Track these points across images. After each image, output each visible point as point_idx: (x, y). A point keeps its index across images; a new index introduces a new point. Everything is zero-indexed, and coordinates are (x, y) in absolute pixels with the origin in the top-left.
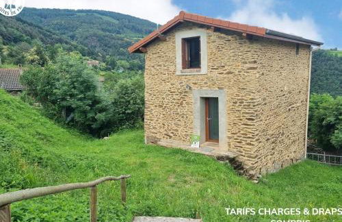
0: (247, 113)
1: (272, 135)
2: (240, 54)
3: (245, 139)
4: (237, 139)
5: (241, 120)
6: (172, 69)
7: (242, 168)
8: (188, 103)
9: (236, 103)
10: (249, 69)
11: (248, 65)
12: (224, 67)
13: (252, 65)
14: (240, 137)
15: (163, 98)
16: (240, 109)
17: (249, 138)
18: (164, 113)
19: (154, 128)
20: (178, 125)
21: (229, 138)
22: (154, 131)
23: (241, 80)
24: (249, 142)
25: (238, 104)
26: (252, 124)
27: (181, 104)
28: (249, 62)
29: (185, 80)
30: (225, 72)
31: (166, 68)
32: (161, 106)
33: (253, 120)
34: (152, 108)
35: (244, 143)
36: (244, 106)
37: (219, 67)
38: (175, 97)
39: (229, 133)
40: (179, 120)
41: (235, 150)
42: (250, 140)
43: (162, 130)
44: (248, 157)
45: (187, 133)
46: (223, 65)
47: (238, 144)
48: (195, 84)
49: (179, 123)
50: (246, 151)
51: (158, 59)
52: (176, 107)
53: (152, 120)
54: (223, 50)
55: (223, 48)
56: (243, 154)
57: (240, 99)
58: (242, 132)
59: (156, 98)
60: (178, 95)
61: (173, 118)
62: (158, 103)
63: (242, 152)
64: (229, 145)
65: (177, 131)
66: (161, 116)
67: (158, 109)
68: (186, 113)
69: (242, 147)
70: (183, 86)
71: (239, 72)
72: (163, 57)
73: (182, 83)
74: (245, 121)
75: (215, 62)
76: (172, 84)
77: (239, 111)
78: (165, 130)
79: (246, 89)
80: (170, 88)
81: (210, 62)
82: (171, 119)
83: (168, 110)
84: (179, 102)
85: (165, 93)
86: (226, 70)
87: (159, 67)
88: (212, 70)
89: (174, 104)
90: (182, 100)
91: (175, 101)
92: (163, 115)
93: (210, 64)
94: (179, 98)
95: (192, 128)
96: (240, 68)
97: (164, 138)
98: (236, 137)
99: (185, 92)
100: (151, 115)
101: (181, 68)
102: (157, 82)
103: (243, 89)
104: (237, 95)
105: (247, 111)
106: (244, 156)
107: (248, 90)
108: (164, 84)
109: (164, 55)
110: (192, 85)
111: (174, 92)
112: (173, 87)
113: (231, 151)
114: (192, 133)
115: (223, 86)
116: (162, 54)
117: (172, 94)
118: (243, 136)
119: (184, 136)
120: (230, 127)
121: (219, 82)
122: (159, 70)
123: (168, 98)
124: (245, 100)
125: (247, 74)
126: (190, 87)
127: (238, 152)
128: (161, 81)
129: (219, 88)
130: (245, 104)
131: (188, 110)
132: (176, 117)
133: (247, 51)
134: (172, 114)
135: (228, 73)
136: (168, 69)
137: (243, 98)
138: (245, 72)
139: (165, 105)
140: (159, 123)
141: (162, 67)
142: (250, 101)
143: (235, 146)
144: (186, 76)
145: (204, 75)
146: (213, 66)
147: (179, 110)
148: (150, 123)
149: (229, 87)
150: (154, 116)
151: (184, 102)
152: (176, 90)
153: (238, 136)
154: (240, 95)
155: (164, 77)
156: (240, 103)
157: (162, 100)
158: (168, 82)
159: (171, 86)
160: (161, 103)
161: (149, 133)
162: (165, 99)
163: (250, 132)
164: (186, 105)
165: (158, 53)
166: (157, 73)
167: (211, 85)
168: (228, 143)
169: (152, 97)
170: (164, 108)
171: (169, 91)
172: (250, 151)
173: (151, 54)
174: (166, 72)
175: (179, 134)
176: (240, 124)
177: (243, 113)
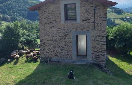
2: (98, 13)
3: (101, 54)
4: (96, 54)
5: (99, 45)
6: (58, 20)
8: (69, 39)
9: (96, 37)
10: (103, 20)
11: (103, 19)
12: (90, 19)
14: (98, 53)
15: (53, 36)
16: (98, 40)
17: (103, 53)
18: (54, 44)
19: (47, 52)
20: (63, 49)
21: (92, 54)
22: (47, 54)
23: (99, 26)
24: (103, 55)
25: (97, 37)
27: (65, 39)
28: (103, 17)
29: (67, 26)
30: (90, 22)
31: (54, 20)
32: (51, 40)
34: (45, 41)
35: (100, 55)
36: (100, 38)
37: (87, 19)
38: (60, 35)
40: (64, 47)
41: (96, 59)
43: (52, 53)
44: (103, 62)
45: (68, 54)
47: (97, 57)
48: (73, 28)
50: (101, 59)
52: (62, 40)
53: (45, 48)
54: (89, 11)
55: (89, 10)
56: (100, 61)
57: (98, 35)
58: (99, 50)
59: (48, 36)
60: (62, 34)
61: (59, 46)
62: (49, 38)
63: (99, 60)
64: (93, 57)
65: (62, 53)
66: (52, 45)
67: (49, 42)
68: (67, 43)
69: (99, 58)
70: (65, 29)
71: (98, 22)
72: (52, 14)
73: (65, 28)
74: (101, 45)
75: (85, 17)
76: (58, 29)
77: (98, 41)
78: (55, 53)
79: (102, 30)
80: (57, 31)
81: (82, 17)
82: (58, 47)
83: (56, 42)
84: (63, 38)
85: (54, 33)
86: (91, 21)
87: (49, 19)
88: (83, 21)
89: (60, 39)
90: (65, 37)
91: (60, 38)
92: (53, 45)
93: (82, 18)
94: (63, 36)
95: (71, 51)
96: (99, 20)
97: (54, 57)
98: (96, 53)
99: (67, 33)
100: (44, 46)
101: (64, 20)
102: (48, 27)
103: (100, 30)
104: (97, 33)
105: (102, 41)
106: (100, 62)
107: (103, 31)
108: (53, 28)
109: (53, 13)
110: (71, 29)
111: (60, 33)
112: (59, 30)
113: (93, 60)
114: (71, 53)
115: (89, 29)
116: (51, 12)
117: (59, 34)
118: (100, 52)
119: (66, 55)
120: (93, 49)
121: (87, 27)
122: (50, 21)
123: (56, 36)
124: (101, 35)
125: (102, 23)
126: (70, 30)
127: (97, 60)
128: (51, 27)
129: (87, 30)
130: (101, 37)
131: (69, 42)
132: (61, 46)
133: (102, 12)
134: (59, 45)
135: (92, 23)
136: (56, 20)
137: (100, 34)
138: (101, 22)
139: (54, 40)
140: (51, 50)
141: (52, 19)
142: (103, 36)
143: (96, 57)
144: (68, 24)
145: (79, 24)
146: (83, 19)
147: (63, 42)
148: (44, 50)
149: (93, 29)
150: (46, 46)
151: (66, 38)
152: (61, 32)
153: (97, 53)
154: (99, 33)
155: (53, 25)
156: (98, 37)
157: (52, 37)
158: (56, 27)
159: (58, 30)
160: (52, 38)
161: (44, 55)
162: (54, 37)
163: (103, 50)
164: (67, 39)
165: (48, 11)
166: (48, 22)
167: (82, 29)
168: (92, 56)
169: (45, 36)
170: (53, 41)
171: (56, 32)
172: (103, 59)
173: (43, 12)
174: (54, 22)
175: (64, 54)
176: (98, 47)
177: (100, 42)
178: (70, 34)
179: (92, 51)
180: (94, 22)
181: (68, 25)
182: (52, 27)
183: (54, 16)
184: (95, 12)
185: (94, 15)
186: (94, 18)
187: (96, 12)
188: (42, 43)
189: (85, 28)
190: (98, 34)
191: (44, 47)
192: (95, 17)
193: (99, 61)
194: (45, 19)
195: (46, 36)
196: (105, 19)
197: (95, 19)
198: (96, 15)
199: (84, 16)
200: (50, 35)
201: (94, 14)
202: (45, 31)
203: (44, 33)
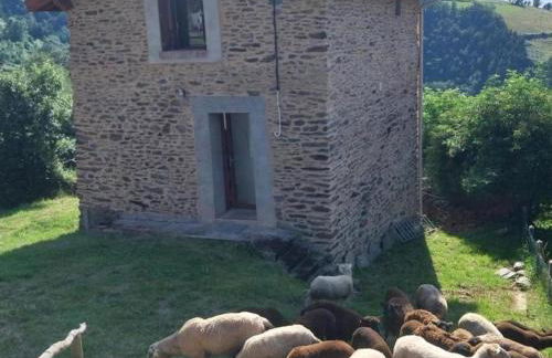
0: (313, 145)
1: (362, 184)
2: (291, 17)
3: (309, 199)
4: (293, 201)
5: (300, 159)
6: (137, 51)
7: (309, 262)
8: (181, 130)
9: (287, 124)
10: (310, 50)
11: (309, 43)
12: (257, 45)
13: (318, 43)
14: (301, 195)
15: (122, 119)
16: (296, 137)
17: (319, 195)
18: (126, 153)
19: (103, 189)
20: (161, 178)
21: (278, 199)
22: (102, 194)
23: (296, 74)
24: (319, 204)
25: (293, 126)
26: (323, 167)
27: (166, 129)
28: (312, 36)
29: (173, 76)
30: (261, 57)
31: (122, 47)
32: (115, 137)
33: (325, 158)
34: (95, 141)
35: (309, 207)
36: (305, 129)
37: (247, 45)
38: (149, 114)
39: (277, 190)
40: (163, 168)
41: (292, 224)
42: (322, 199)
43: (123, 192)
44: (319, 236)
45: (183, 196)
46: (256, 41)
47: (297, 212)
48: (195, 83)
49: (163, 172)
50: (313, 224)
51: (102, 25)
52: (155, 136)
53: (94, 170)
54: (254, 7)
55: (253, 3)
56: (309, 231)
57: (296, 116)
58: (303, 185)
59: (102, 117)
60: (155, 109)
61: (147, 164)
62: (109, 129)
63: (305, 227)
64: (278, 214)
65: (159, 191)
66: (119, 159)
67: (109, 143)
68: (177, 151)
69: (305, 217)
70: (165, 89)
71: (291, 56)
72: (114, 22)
73: (163, 81)
74: (308, 161)
75: (238, 35)
76: (139, 85)
77: (294, 141)
78: (132, 192)
79: (308, 94)
80: (137, 95)
81: (226, 35)
82: (144, 165)
83: (134, 145)
84: (161, 126)
85: (125, 105)
86: (262, 52)
87: (105, 45)
88: (232, 53)
89: (148, 130)
90: (166, 121)
91: (150, 125)
92: (124, 156)
93: (229, 40)
94: (160, 117)
95: (194, 184)
96: (293, 48)
97: (128, 209)
98: (291, 196)
99: (172, 104)
100: (92, 159)
101: (161, 49)
102: (103, 80)
103: (302, 93)
104: (288, 106)
105: (312, 141)
106: (311, 235)
107: (311, 96)
108: (121, 85)
109: (116, 16)
110: (190, 86)
111: (147, 104)
112: (144, 92)
113: (283, 228)
114: (195, 193)
115: (259, 89)
116: (111, 13)
117: (143, 109)
118: (306, 193)
119: (177, 202)
120: (278, 178)
121: (250, 79)
122: (107, 52)
123: (132, 116)
124: (307, 117)
125: (308, 61)
126: (184, 92)
127: (297, 228)
128: (113, 78)
129: (251, 93)
130: (306, 125)
131: (183, 143)
132: (156, 161)
133: (304, 12)
134: (145, 155)
135: (268, 60)
136: (129, 50)
137: (303, 112)
138: (303, 57)
139: (126, 134)
140: (115, 177)
141: (114, 46)
142: (316, 119)
143: (291, 216)
144: (174, 65)
145: (215, 63)
146: (233, 45)
147: (161, 145)
148: (91, 176)
149: (272, 90)
150: (100, 159)
151: (172, 124)
152: (152, 99)
153: (295, 194)
154: (298, 107)
155: (120, 68)
156: (297, 123)
157: (119, 122)
158: (131, 80)
159: (139, 90)
160: (117, 129)
161: (91, 200)
162: (127, 121)
163: (321, 185)
164: (177, 133)
165: (101, 11)
166: (101, 59)
167: (232, 88)
168: (277, 209)
169: (93, 116)
170: (124, 140)
171: (133, 100)
172: (323, 224)
173: (84, 15)
174: (125, 57)
175: (166, 198)
176: (298, 168)
177: (303, 145)
178: (187, 111)
179: (276, 186)
180: (275, 57)
181: (177, 68)
182: (117, 79)
183: (121, 31)
184: (274, 13)
185: (272, 27)
186: (276, 38)
187: (280, 12)
188: (83, 148)
189: (242, 82)
190: (296, 112)
191: (90, 164)
192: (280, 35)
193: (306, 234)
194: (91, 44)
195: (96, 119)
196: (319, 45)
197: (279, 45)
198: (280, 24)
199: (233, 30)
200: (112, 113)
201: (271, 21)
202: (91, 94)
203: (89, 105)
